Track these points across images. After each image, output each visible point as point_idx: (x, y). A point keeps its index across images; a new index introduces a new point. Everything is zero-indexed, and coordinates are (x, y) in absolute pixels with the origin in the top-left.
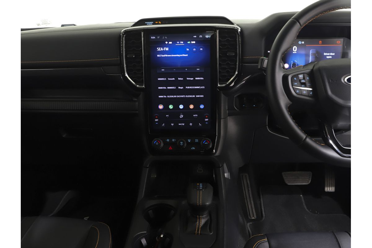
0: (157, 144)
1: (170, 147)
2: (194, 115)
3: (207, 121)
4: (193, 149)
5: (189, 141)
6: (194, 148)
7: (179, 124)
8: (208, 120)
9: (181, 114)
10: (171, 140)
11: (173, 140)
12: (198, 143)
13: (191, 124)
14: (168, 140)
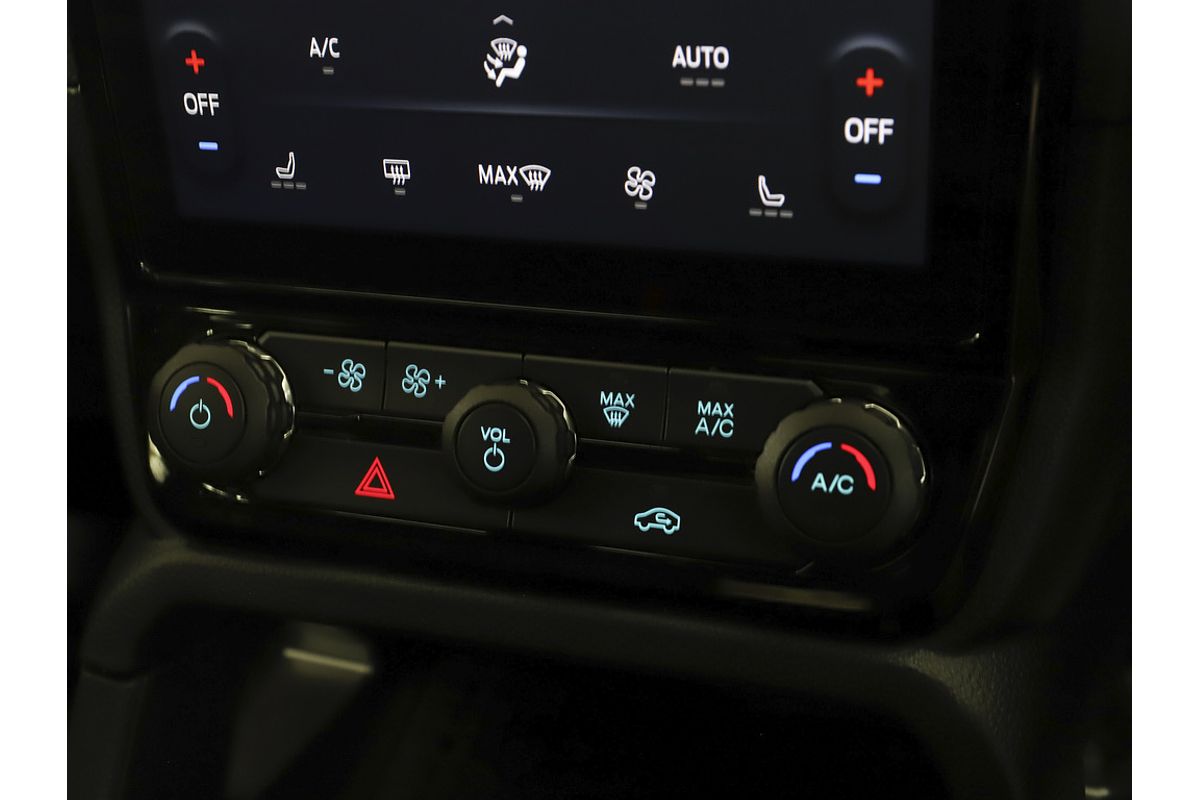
0: (200, 417)
1: (376, 468)
2: (680, 58)
3: (869, 155)
4: (662, 524)
5: (616, 409)
6: (663, 520)
7: (485, 175)
8: (884, 128)
9: (503, 31)
10: (384, 374)
11: (416, 381)
12: (735, 458)
13: (640, 183)
14: (352, 376)
